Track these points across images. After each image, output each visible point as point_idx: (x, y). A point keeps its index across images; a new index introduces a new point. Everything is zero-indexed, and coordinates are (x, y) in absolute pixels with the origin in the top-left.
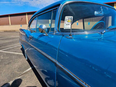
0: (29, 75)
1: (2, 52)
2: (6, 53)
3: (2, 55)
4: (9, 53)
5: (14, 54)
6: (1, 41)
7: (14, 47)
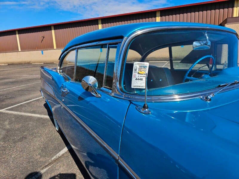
0: (64, 165)
1: (7, 114)
2: (15, 115)
3: (8, 120)
4: (21, 116)
5: (30, 118)
6: (2, 87)
7: (30, 102)
